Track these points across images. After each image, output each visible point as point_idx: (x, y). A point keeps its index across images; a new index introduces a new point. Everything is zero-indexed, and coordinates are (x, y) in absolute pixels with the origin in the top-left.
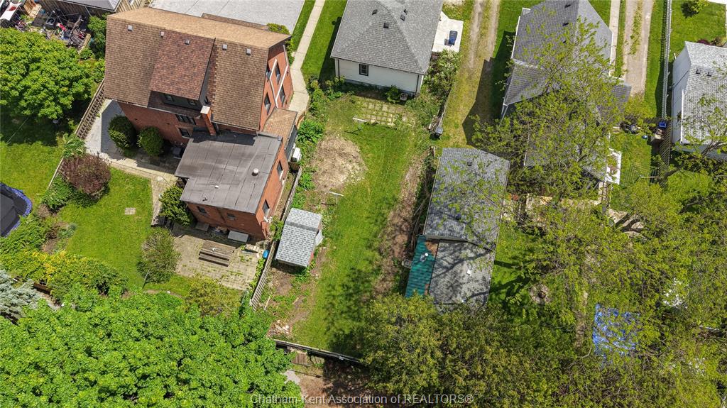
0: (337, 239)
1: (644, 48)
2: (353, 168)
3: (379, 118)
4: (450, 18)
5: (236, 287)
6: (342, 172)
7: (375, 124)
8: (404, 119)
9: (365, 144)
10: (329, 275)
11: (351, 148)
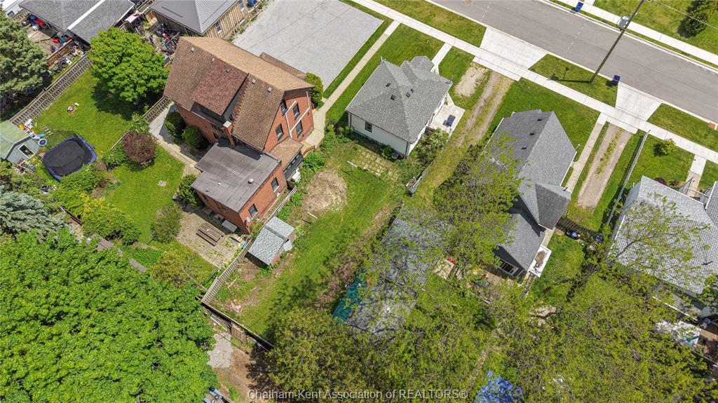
0: (303, 251)
1: (609, 171)
2: (336, 199)
3: (371, 167)
4: (455, 104)
5: (214, 264)
6: (327, 200)
7: (366, 170)
8: (390, 173)
9: (352, 183)
10: (286, 276)
11: (341, 184)
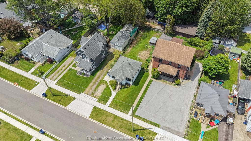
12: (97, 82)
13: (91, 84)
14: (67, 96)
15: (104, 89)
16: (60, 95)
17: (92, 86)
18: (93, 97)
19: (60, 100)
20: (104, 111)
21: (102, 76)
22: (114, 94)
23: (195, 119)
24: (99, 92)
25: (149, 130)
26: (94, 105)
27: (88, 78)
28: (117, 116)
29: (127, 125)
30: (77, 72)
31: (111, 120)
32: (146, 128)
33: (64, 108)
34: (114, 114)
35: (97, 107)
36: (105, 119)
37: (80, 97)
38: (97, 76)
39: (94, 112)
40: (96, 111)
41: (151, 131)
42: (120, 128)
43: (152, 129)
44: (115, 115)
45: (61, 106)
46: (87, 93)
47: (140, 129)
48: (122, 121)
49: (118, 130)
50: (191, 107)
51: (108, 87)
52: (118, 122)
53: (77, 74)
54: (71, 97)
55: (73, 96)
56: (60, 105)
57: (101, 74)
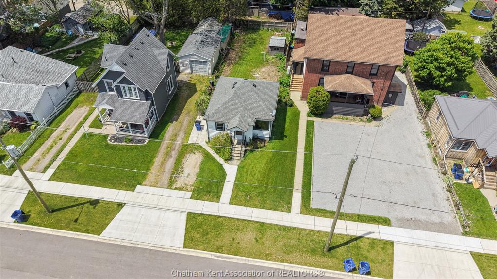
12: (174, 150)
13: (158, 161)
14: (94, 203)
15: (199, 163)
16: (73, 206)
17: (163, 164)
18: (176, 189)
19: (76, 221)
20: (221, 219)
21: (182, 135)
22: (231, 170)
23: (460, 184)
24: (189, 174)
25: (369, 239)
26: (188, 211)
27: (145, 146)
28: (262, 223)
29: (304, 241)
30: (109, 138)
31: (253, 238)
32: (359, 235)
33: (96, 240)
34: (253, 221)
35: (197, 214)
36: (233, 239)
37: (138, 198)
38: (167, 136)
39: (193, 229)
40: (200, 225)
41: (373, 239)
42: (286, 254)
43: (373, 233)
44: (258, 222)
45: (83, 238)
46: (153, 183)
47: (342, 242)
48: (283, 233)
49: (283, 262)
50: (435, 159)
51: (207, 155)
52: (276, 239)
53: (109, 141)
54: (108, 203)
55: (116, 201)
56: (78, 235)
57: (179, 131)
